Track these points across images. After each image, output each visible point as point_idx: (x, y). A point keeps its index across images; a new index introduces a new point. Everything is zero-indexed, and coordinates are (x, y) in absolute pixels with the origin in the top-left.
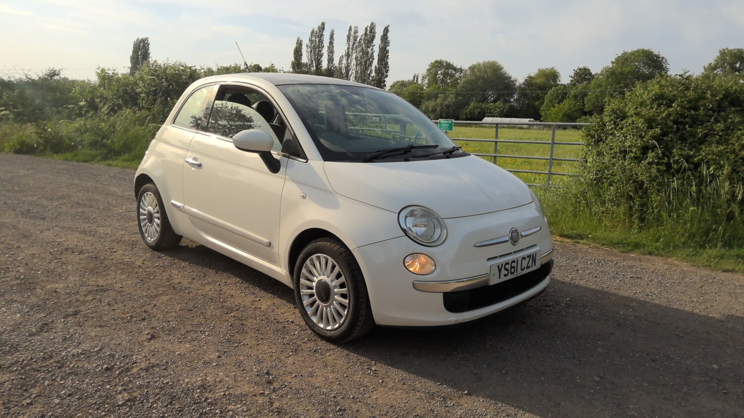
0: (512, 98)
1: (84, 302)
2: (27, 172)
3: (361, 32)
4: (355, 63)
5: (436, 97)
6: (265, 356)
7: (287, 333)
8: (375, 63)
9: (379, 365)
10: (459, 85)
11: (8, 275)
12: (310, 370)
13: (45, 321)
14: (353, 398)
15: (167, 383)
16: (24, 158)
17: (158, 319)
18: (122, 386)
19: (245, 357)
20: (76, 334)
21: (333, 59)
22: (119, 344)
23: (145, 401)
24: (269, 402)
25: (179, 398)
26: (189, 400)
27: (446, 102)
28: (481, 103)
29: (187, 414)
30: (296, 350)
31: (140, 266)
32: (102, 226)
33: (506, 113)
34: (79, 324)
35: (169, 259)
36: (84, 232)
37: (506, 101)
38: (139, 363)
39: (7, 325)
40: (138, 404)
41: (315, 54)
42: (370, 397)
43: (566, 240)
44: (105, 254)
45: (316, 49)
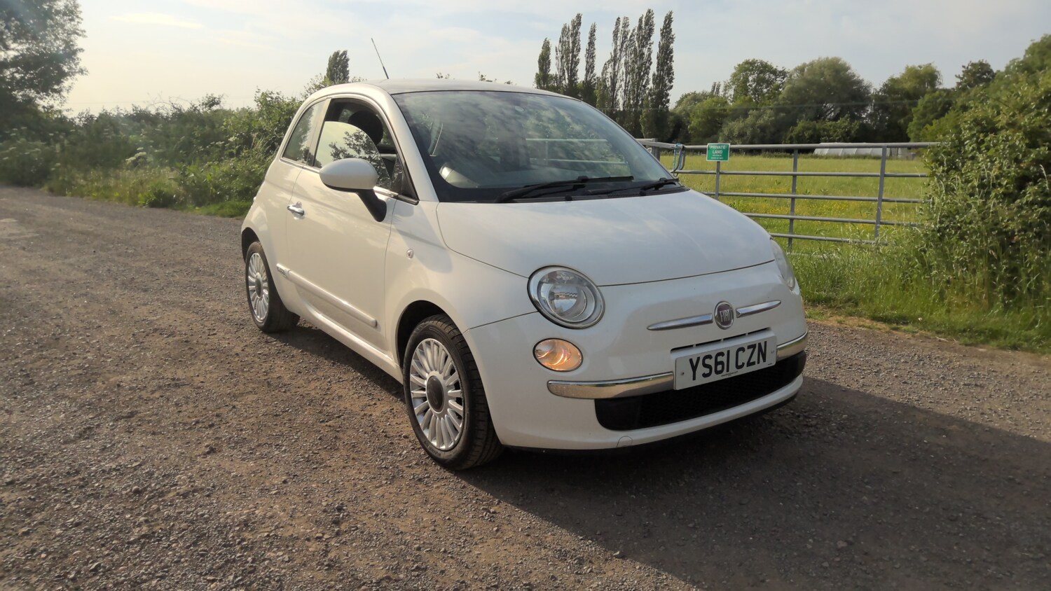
0: (864, 112)
1: (147, 401)
2: (152, 230)
3: (633, 25)
4: (624, 71)
5: (746, 115)
6: (346, 484)
7: (392, 452)
8: (653, 69)
9: (503, 504)
10: (780, 97)
11: (72, 362)
12: (401, 507)
13: (90, 424)
14: (445, 552)
15: (203, 515)
16: (159, 212)
17: (229, 426)
18: (145, 515)
19: (320, 485)
20: (119, 442)
21: (594, 67)
22: (165, 459)
23: (164, 538)
24: (323, 550)
25: (209, 537)
26: (219, 541)
27: (761, 122)
28: (815, 122)
29: (210, 560)
30: (394, 477)
31: (237, 354)
32: (214, 300)
33: (855, 136)
34: (129, 431)
35: (279, 344)
36: (188, 308)
37: (853, 118)
38: (181, 485)
39: (44, 428)
40: (154, 542)
41: (568, 61)
42: (470, 551)
43: (880, 325)
44: (201, 337)
45: (569, 54)
